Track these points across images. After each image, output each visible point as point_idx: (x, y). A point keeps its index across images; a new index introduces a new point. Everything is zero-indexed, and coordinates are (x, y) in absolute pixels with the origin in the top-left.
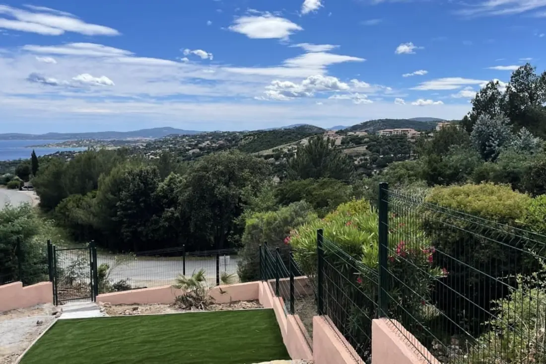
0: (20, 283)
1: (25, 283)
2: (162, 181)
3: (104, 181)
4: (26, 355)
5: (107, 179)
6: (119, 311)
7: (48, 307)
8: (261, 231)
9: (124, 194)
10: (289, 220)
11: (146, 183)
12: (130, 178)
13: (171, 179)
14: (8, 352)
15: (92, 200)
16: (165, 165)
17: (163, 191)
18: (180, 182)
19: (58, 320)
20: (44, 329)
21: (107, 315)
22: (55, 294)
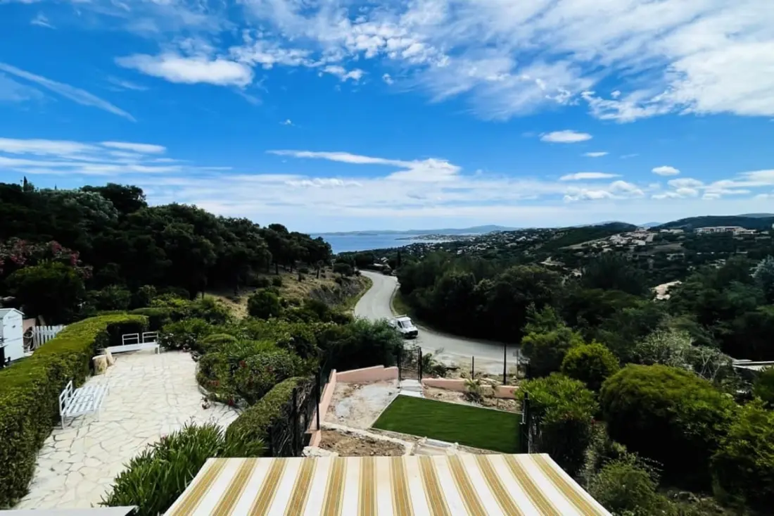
0: (382, 366)
1: (386, 366)
2: (477, 284)
3: (439, 281)
4: (383, 413)
5: (441, 280)
6: (433, 392)
7: (396, 381)
8: (533, 346)
9: (450, 292)
10: (554, 342)
11: (465, 284)
12: (456, 280)
13: (483, 283)
14: (375, 410)
15: (431, 292)
16: (480, 273)
17: (477, 291)
18: (490, 286)
19: (399, 395)
20: (393, 398)
21: (424, 397)
22: (400, 376)
